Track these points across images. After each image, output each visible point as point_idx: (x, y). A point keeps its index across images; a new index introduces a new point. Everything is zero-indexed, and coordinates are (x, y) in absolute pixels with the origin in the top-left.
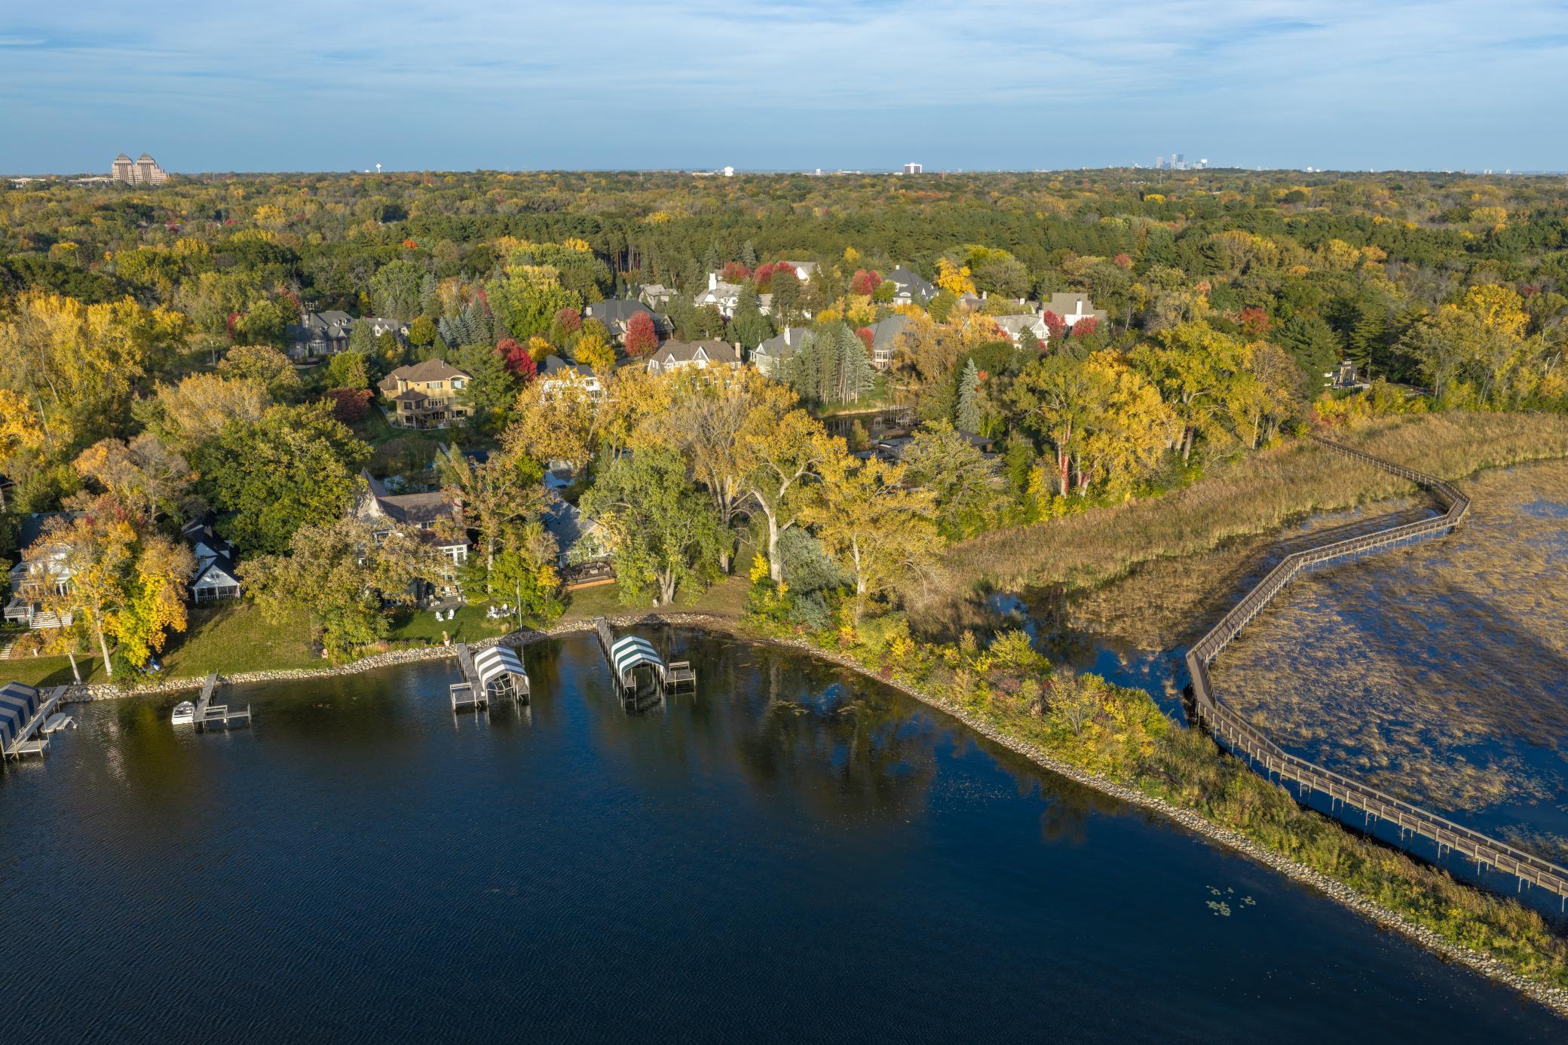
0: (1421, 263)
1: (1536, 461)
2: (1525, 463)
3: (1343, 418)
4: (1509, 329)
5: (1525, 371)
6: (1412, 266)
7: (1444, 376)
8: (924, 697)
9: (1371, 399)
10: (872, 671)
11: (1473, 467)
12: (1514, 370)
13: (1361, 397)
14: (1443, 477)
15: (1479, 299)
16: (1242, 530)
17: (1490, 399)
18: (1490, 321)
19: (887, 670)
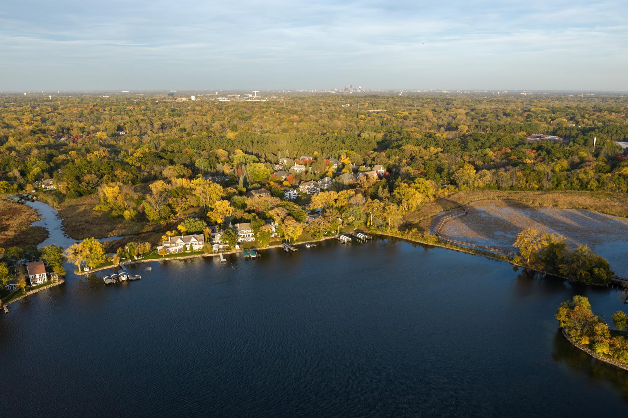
0: (451, 153)
1: (479, 200)
2: (477, 200)
3: (443, 193)
4: (472, 173)
5: (476, 182)
6: (449, 154)
7: (461, 183)
8: (403, 238)
9: (448, 189)
10: (394, 236)
11: (468, 202)
12: (474, 182)
13: (446, 189)
14: (463, 204)
15: (466, 168)
16: (433, 215)
17: (470, 188)
18: (468, 172)
19: (396, 235)
